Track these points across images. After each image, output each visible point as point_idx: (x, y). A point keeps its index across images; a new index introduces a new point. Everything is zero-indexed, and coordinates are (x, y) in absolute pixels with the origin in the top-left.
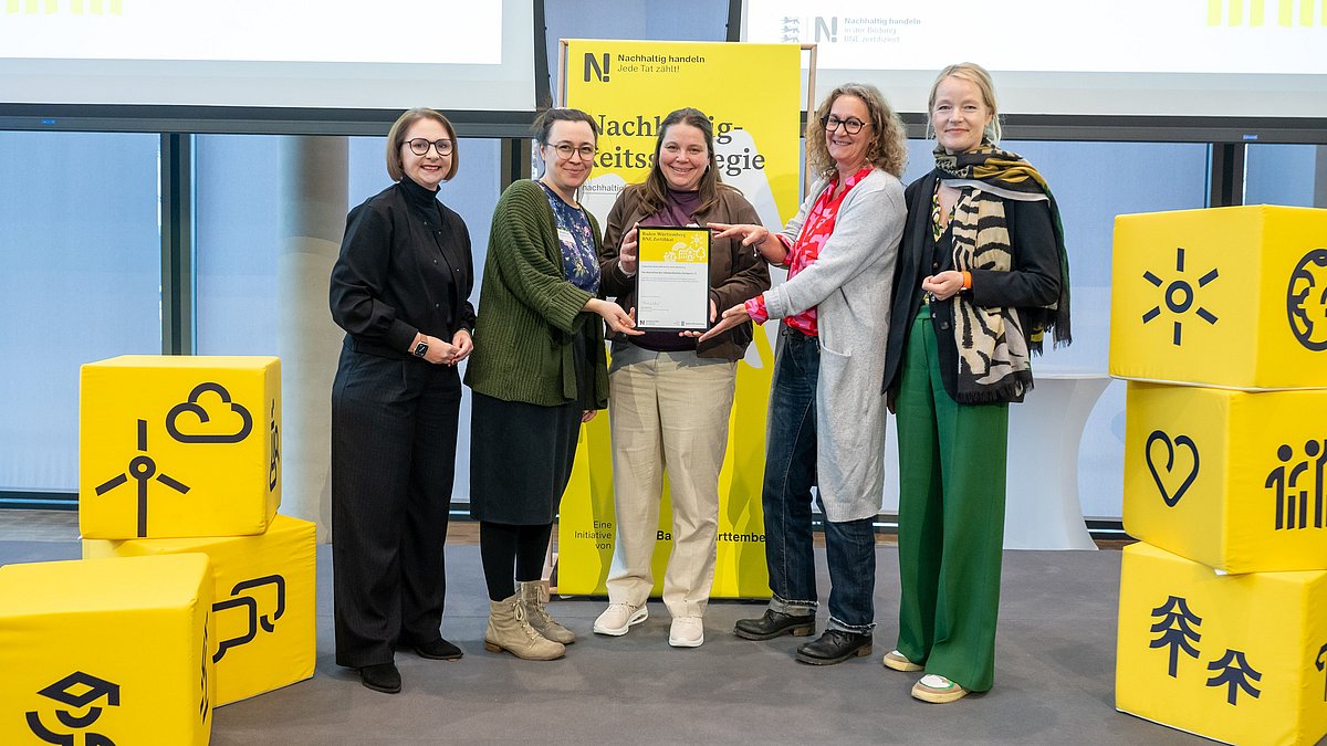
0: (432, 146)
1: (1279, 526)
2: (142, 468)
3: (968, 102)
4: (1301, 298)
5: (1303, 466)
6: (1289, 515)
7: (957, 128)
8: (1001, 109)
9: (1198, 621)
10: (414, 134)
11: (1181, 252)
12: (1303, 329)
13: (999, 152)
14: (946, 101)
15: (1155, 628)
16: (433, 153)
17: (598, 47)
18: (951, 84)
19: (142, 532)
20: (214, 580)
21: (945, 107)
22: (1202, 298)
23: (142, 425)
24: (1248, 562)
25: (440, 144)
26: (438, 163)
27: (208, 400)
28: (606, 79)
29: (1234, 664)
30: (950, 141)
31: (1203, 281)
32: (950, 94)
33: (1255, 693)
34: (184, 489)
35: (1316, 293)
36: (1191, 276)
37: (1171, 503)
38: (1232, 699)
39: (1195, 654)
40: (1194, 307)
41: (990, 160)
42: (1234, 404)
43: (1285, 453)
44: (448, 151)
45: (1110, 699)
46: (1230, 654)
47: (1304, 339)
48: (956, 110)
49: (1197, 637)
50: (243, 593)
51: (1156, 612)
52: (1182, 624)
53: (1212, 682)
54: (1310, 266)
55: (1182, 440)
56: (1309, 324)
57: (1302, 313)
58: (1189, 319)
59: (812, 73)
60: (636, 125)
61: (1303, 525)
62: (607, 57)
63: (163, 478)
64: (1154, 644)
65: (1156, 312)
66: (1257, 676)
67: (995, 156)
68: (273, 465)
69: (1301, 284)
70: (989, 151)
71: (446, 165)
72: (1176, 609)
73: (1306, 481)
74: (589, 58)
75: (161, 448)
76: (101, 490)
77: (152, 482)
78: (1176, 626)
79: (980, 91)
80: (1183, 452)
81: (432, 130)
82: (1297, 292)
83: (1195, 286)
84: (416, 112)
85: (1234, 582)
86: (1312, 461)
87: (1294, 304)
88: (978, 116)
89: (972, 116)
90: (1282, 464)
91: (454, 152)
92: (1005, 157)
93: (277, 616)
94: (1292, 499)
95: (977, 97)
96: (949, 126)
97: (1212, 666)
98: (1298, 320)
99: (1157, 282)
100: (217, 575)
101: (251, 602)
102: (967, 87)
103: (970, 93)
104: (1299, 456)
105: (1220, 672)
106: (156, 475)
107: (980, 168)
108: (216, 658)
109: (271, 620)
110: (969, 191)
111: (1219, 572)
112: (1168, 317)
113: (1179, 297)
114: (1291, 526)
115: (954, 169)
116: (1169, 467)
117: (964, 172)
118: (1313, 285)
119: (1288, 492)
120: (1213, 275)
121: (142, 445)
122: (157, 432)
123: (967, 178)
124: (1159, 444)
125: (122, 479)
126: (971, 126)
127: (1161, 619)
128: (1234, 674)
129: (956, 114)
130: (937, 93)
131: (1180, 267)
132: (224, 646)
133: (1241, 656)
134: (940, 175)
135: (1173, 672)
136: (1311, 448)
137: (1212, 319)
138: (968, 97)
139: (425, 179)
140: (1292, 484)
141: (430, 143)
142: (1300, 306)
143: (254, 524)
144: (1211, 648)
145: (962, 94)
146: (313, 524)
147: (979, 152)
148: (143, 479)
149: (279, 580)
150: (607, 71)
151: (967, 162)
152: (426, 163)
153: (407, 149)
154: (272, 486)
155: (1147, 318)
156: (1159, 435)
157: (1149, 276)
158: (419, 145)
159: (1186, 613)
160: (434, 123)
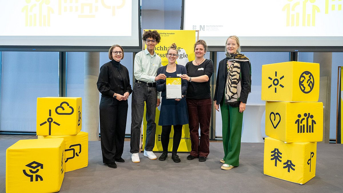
0: (118, 52)
1: (298, 132)
2: (50, 120)
3: (233, 43)
5: (304, 119)
6: (300, 130)
7: (231, 49)
8: (241, 45)
9: (281, 154)
10: (114, 50)
11: (276, 72)
12: (303, 89)
13: (240, 54)
14: (229, 43)
15: (272, 156)
16: (118, 54)
18: (230, 40)
19: (50, 134)
20: (65, 144)
22: (281, 82)
23: (50, 111)
24: (291, 140)
25: (120, 52)
26: (120, 56)
27: (64, 105)
29: (289, 163)
30: (229, 52)
31: (281, 79)
32: (230, 42)
33: (294, 170)
34: (59, 125)
35: (306, 81)
36: (278, 77)
37: (275, 128)
38: (289, 171)
39: (281, 161)
40: (279, 84)
41: (238, 55)
42: (288, 105)
43: (299, 116)
44: (122, 53)
46: (288, 161)
47: (303, 91)
48: (231, 45)
49: (281, 157)
50: (72, 148)
51: (272, 152)
52: (278, 154)
53: (284, 167)
54: (304, 75)
55: (277, 114)
56: (304, 88)
57: (303, 85)
58: (278, 87)
59: (198, 37)
60: (160, 48)
61: (304, 132)
63: (54, 122)
64: (272, 159)
65: (271, 86)
66: (294, 166)
67: (239, 55)
68: (79, 120)
69: (302, 79)
70: (238, 54)
72: (276, 151)
73: (304, 122)
75: (54, 116)
76: (41, 125)
77: (52, 123)
78: (276, 155)
79: (236, 41)
80: (277, 116)
81: (118, 49)
82: (301, 80)
83: (279, 79)
85: (289, 145)
86: (306, 118)
87: (301, 83)
88: (235, 46)
89: (234, 46)
90: (299, 118)
91: (123, 53)
92: (241, 55)
93: (80, 153)
94: (301, 126)
95: (235, 43)
97: (284, 164)
98: (302, 87)
99: (271, 79)
100: (66, 143)
101: (74, 150)
103: (234, 41)
104: (303, 117)
105: (286, 165)
106: (53, 122)
108: (66, 162)
109: (78, 154)
111: (285, 142)
112: (274, 87)
113: (276, 82)
114: (301, 132)
115: (231, 57)
116: (275, 120)
118: (305, 79)
119: (300, 125)
120: (283, 77)
121: (50, 115)
122: (53, 112)
123: (234, 59)
124: (272, 115)
125: (46, 122)
126: (234, 48)
128: (289, 165)
129: (231, 46)
131: (276, 76)
132: (68, 159)
133: (291, 161)
134: (227, 59)
135: (276, 165)
136: (305, 115)
137: (283, 87)
138: (234, 42)
139: (117, 59)
140: (301, 123)
143: (74, 133)
144: (284, 160)
147: (236, 54)
148: (50, 122)
149: (80, 145)
151: (233, 56)
152: (117, 56)
153: (113, 53)
154: (79, 125)
155: (269, 87)
156: (272, 113)
157: (269, 78)
158: (115, 52)
159: (279, 152)
160: (119, 48)
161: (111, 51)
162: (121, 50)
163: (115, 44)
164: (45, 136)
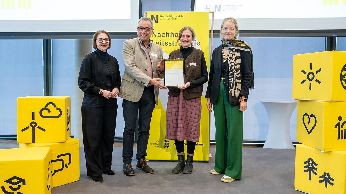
0: (104, 40)
1: (339, 138)
2: (33, 125)
4: (344, 76)
5: (345, 122)
6: (341, 136)
7: (229, 34)
9: (316, 165)
10: (99, 37)
11: (311, 64)
12: (345, 85)
14: (226, 27)
15: (305, 167)
16: (104, 42)
17: (155, 14)
18: (227, 23)
19: (33, 142)
21: (226, 29)
22: (317, 77)
23: (33, 113)
24: (330, 148)
25: (106, 40)
26: (105, 45)
27: (50, 107)
28: (157, 22)
29: (327, 176)
31: (317, 72)
32: (227, 25)
33: (332, 184)
34: (44, 130)
36: (314, 71)
37: (309, 133)
38: (326, 186)
39: (316, 174)
40: (315, 79)
42: (326, 105)
43: (340, 119)
44: (108, 41)
45: (293, 186)
46: (325, 174)
47: (345, 87)
49: (316, 169)
50: (60, 158)
51: (305, 163)
52: (312, 166)
53: (320, 182)
55: (312, 116)
58: (314, 82)
59: (213, 19)
60: (165, 34)
62: (157, 16)
63: (39, 127)
64: (305, 171)
65: (305, 81)
66: (333, 180)
68: (68, 124)
69: (344, 72)
70: (237, 40)
71: (108, 45)
72: (311, 162)
74: (153, 17)
75: (39, 120)
76: (23, 130)
77: (36, 128)
78: (310, 166)
79: (235, 25)
80: (312, 119)
81: (103, 36)
82: (343, 74)
83: (315, 73)
84: (100, 31)
85: (326, 154)
87: (342, 78)
88: (234, 31)
89: (232, 31)
90: (339, 122)
93: (69, 164)
94: (342, 131)
96: (227, 34)
97: (321, 177)
98: (344, 82)
99: (305, 73)
100: (53, 153)
101: (62, 160)
102: (231, 24)
104: (344, 119)
105: (323, 179)
106: (37, 126)
107: (235, 44)
108: (53, 175)
109: (67, 165)
110: (232, 49)
111: (322, 151)
112: (308, 82)
113: (311, 76)
114: (342, 138)
115: (228, 44)
116: (309, 123)
117: (231, 45)
119: (341, 129)
120: (320, 70)
121: (33, 119)
122: (37, 115)
123: (232, 46)
124: (306, 117)
125: (28, 128)
126: (232, 34)
127: (307, 164)
128: (327, 179)
129: (228, 31)
130: (224, 25)
131: (311, 68)
132: (55, 171)
133: (328, 174)
134: (223, 46)
135: (310, 179)
137: (319, 82)
138: (231, 27)
139: (102, 49)
140: (342, 127)
141: (103, 39)
142: (344, 78)
143: (63, 139)
144: (320, 172)
145: (230, 26)
146: (79, 140)
147: (234, 40)
148: (33, 128)
149: (69, 154)
150: (157, 20)
151: (231, 42)
152: (102, 44)
153: (97, 41)
154: (68, 130)
155: (302, 83)
156: (306, 114)
157: (303, 71)
158: (100, 40)
159: (313, 163)
160: (105, 34)
161: (94, 38)
162: (107, 37)
163: (100, 30)
164: (27, 144)
